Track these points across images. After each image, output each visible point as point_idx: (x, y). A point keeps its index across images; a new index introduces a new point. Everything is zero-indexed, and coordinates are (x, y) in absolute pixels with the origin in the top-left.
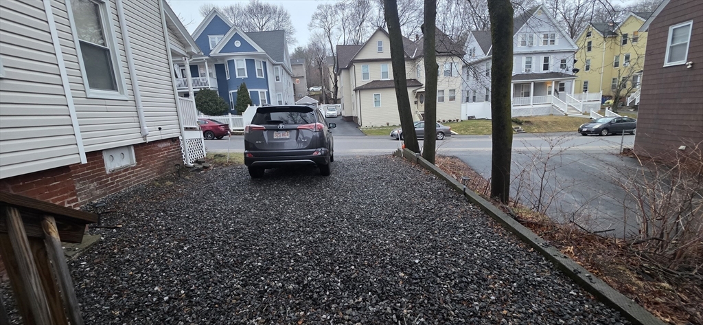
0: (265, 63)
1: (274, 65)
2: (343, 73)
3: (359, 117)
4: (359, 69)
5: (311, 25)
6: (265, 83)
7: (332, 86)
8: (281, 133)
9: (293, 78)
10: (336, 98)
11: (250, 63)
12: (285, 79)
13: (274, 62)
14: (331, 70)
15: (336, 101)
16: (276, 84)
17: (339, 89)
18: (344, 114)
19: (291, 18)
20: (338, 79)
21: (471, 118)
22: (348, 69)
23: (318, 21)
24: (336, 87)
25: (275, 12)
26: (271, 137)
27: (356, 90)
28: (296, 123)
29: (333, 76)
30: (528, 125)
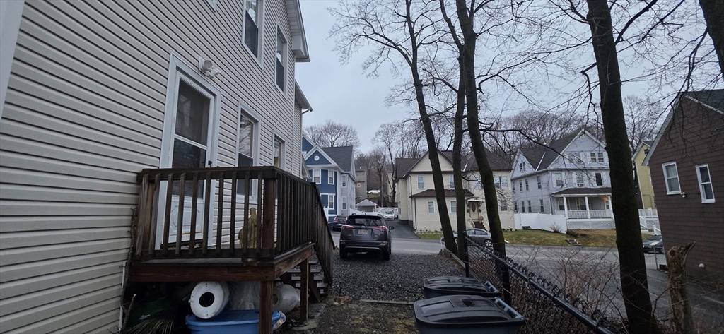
0: (335, 173)
1: (342, 173)
2: (401, 182)
3: (414, 221)
4: (414, 180)
5: (374, 140)
6: (334, 189)
7: (390, 191)
8: (363, 231)
9: (355, 183)
10: (393, 201)
11: (324, 173)
12: (350, 185)
13: (343, 171)
14: (390, 177)
15: (394, 204)
16: (342, 190)
17: (396, 194)
18: (400, 217)
19: (358, 135)
20: (396, 184)
21: (526, 228)
22: (405, 178)
23: (381, 137)
24: (394, 192)
25: (345, 130)
26: (357, 233)
27: (412, 197)
28: (370, 225)
29: (391, 182)
30: (584, 238)
